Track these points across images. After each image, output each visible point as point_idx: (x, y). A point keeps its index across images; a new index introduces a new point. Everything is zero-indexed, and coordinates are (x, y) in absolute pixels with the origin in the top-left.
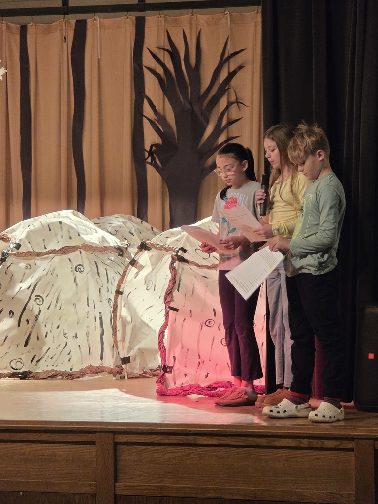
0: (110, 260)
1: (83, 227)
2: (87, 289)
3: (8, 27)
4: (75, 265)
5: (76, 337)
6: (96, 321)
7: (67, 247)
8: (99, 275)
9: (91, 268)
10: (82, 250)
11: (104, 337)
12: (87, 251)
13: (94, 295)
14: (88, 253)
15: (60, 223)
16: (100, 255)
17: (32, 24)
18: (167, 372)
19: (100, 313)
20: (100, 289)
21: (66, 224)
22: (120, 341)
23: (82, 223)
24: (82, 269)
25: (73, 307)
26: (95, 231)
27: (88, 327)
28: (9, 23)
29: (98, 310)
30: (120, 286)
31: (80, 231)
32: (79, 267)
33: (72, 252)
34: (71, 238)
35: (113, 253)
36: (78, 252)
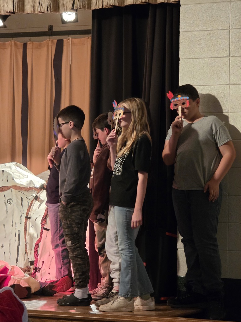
0: (32, 196)
1: (18, 174)
2: (13, 215)
3: (16, 44)
4: (7, 199)
5: (3, 247)
6: (16, 236)
7: (3, 187)
8: (22, 206)
9: (17, 201)
10: (13, 189)
11: (20, 247)
12: (16, 190)
13: (17, 219)
14: (17, 191)
15: (3, 171)
16: (26, 193)
17: (30, 42)
18: (37, 272)
19: (19, 231)
20: (21, 215)
21: (6, 172)
22: (29, 250)
23: (18, 171)
24: (11, 202)
25: (3, 227)
26: (26, 177)
27: (11, 240)
28: (16, 42)
29: (18, 229)
30: (28, 213)
31: (15, 176)
32: (10, 200)
33: (6, 190)
34: (8, 181)
35: (36, 191)
36: (10, 190)
